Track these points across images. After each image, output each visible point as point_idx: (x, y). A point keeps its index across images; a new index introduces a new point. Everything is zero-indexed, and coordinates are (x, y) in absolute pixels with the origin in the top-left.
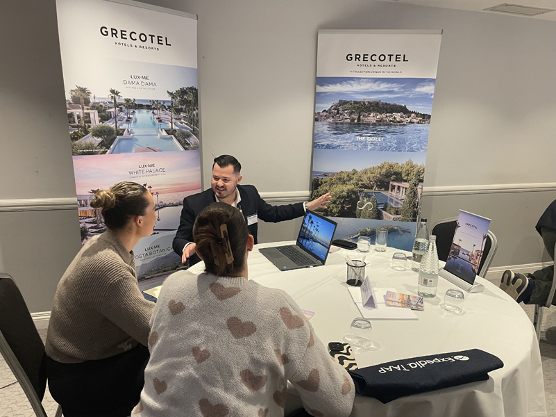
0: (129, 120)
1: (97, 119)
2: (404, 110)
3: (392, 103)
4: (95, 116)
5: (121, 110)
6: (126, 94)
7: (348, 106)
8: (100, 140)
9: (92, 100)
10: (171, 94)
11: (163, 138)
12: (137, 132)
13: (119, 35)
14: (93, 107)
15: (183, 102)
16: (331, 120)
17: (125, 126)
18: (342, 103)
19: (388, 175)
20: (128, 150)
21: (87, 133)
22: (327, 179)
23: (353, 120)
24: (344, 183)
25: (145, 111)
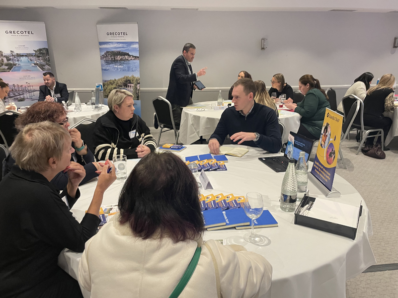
0: (18, 60)
1: (6, 60)
2: (128, 54)
3: (124, 52)
4: (5, 59)
5: (15, 57)
6: (16, 52)
7: (109, 53)
8: (7, 67)
9: (4, 55)
10: (35, 51)
11: (32, 66)
12: (22, 64)
13: (13, 33)
14: (4, 57)
15: (40, 53)
16: (105, 59)
17: (17, 62)
18: (108, 52)
19: (126, 81)
20: (19, 70)
21: (3, 65)
22: (106, 83)
23: (112, 59)
24: (112, 84)
25: (24, 57)
